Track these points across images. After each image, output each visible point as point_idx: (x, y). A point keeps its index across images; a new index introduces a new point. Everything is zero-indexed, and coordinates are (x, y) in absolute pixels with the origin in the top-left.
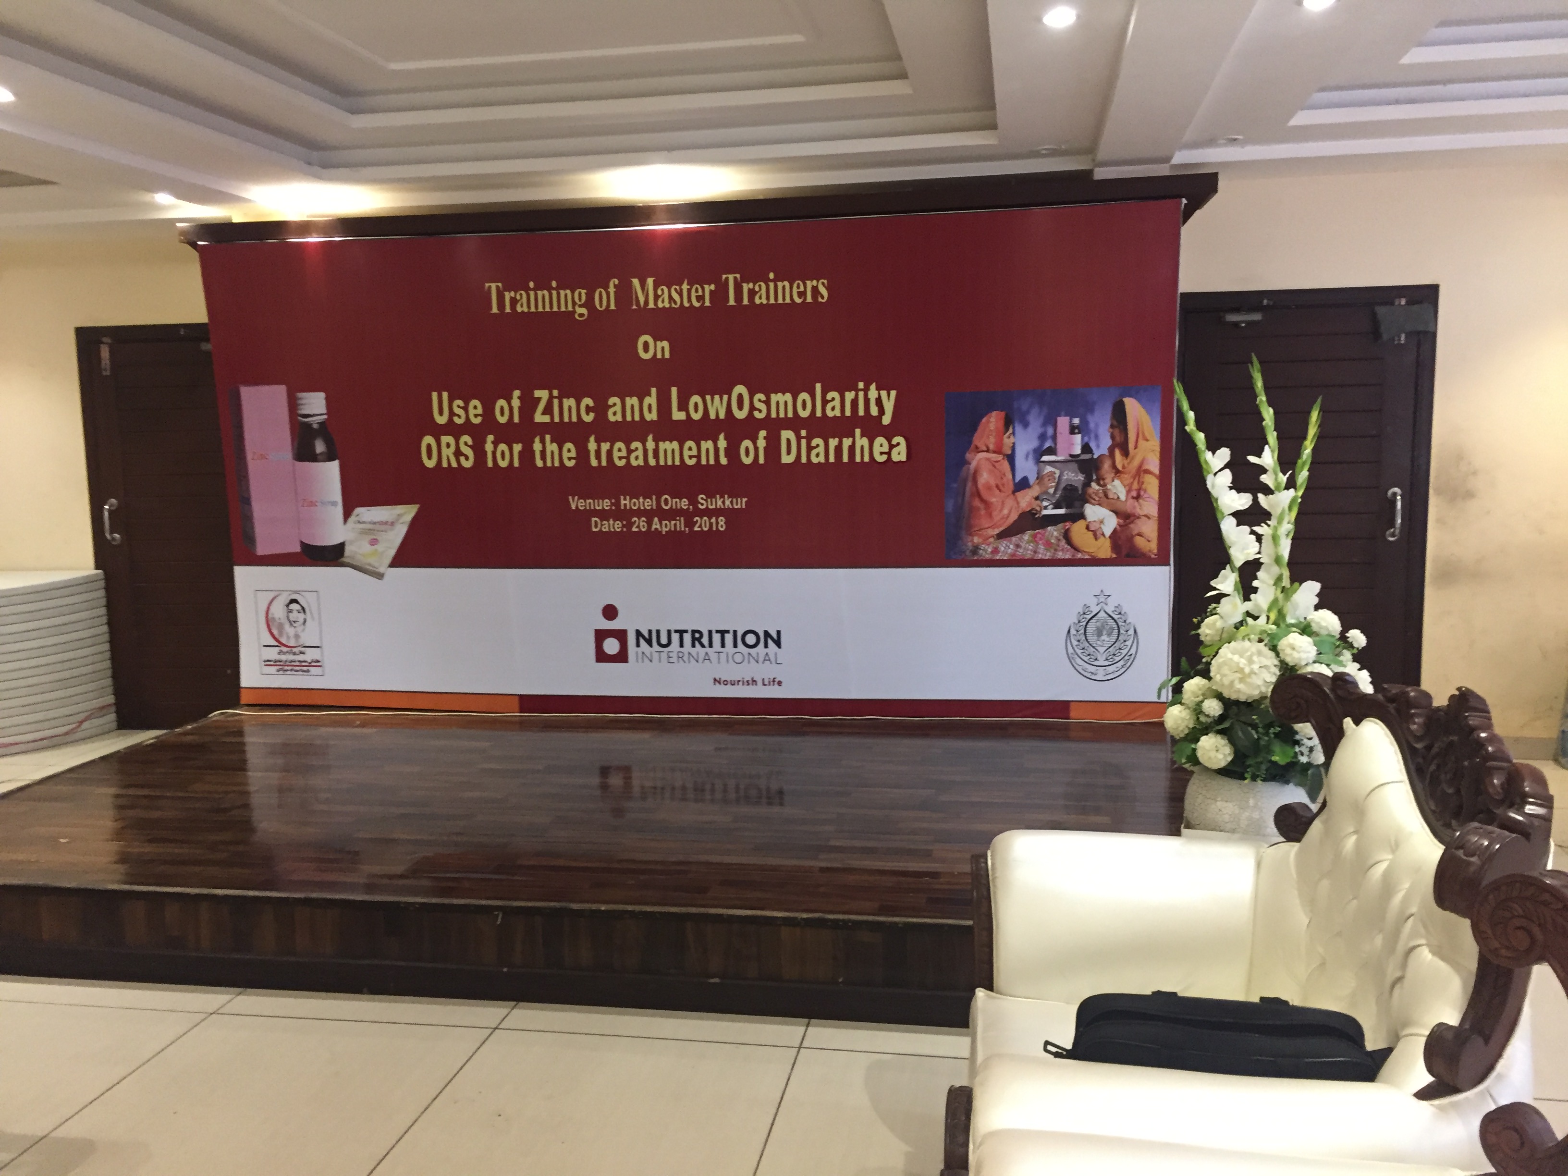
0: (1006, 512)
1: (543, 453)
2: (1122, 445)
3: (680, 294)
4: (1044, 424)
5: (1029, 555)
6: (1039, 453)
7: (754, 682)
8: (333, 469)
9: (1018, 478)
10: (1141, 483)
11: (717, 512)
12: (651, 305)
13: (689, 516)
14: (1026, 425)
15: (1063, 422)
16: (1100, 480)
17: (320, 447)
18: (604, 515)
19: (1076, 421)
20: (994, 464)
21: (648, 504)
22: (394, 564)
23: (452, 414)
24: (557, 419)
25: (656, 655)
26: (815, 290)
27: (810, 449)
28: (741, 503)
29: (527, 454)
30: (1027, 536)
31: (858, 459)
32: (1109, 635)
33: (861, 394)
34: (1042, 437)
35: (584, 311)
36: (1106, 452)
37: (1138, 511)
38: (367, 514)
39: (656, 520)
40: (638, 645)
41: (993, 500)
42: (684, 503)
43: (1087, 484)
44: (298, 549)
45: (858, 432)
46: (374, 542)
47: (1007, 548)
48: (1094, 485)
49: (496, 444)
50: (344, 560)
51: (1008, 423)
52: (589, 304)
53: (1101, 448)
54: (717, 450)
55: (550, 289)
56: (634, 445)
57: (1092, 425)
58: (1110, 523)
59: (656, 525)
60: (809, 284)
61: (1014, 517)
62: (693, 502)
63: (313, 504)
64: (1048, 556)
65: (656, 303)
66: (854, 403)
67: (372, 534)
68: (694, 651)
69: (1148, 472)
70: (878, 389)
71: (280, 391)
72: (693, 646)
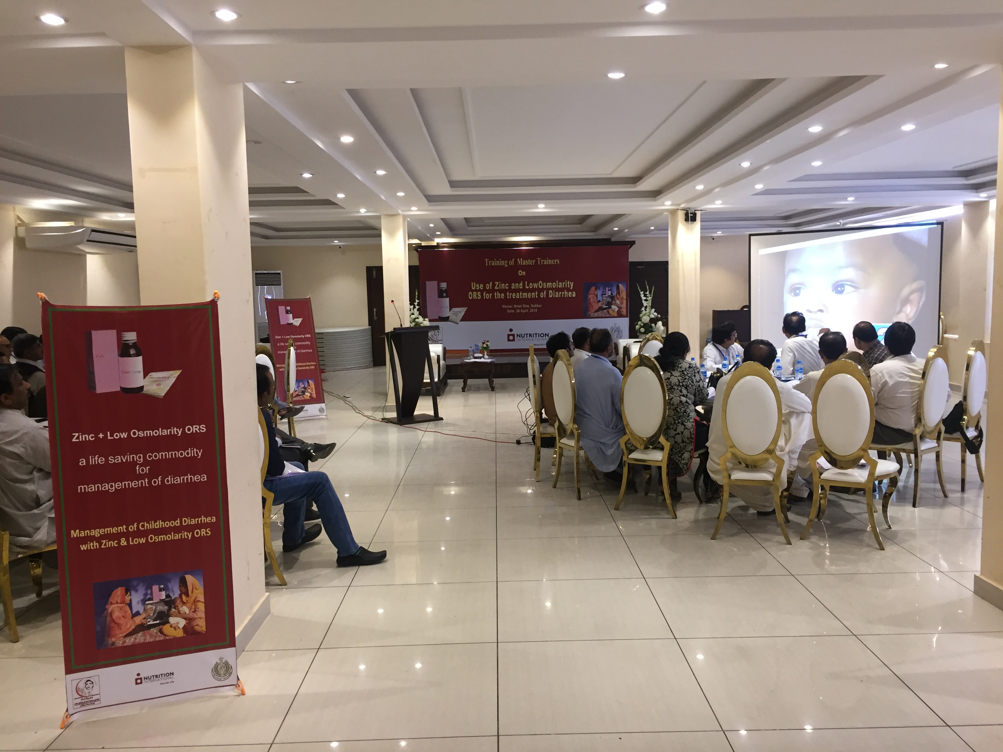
0: (596, 307)
1: (497, 296)
2: (618, 293)
3: (528, 262)
4: (603, 289)
5: (601, 316)
6: (602, 295)
7: (543, 345)
8: (448, 299)
9: (598, 300)
10: (622, 301)
11: (535, 308)
12: (522, 264)
13: (529, 309)
14: (600, 289)
15: (607, 289)
16: (615, 300)
17: (445, 295)
18: (510, 309)
19: (610, 288)
20: (593, 297)
21: (520, 306)
22: (462, 320)
23: (476, 287)
24: (500, 288)
25: (521, 340)
26: (557, 261)
27: (555, 294)
28: (540, 306)
29: (493, 296)
30: (600, 312)
31: (565, 296)
32: (617, 332)
33: (566, 283)
34: (603, 292)
35: (507, 265)
36: (615, 295)
37: (622, 307)
38: (455, 310)
39: (522, 310)
40: (517, 337)
41: (593, 305)
42: (528, 306)
43: (612, 301)
44: (438, 318)
45: (565, 291)
46: (456, 316)
47: (596, 314)
48: (613, 301)
49: (486, 294)
50: (450, 320)
51: (596, 289)
52: (508, 264)
53: (615, 294)
54: (535, 295)
55: (499, 261)
56: (517, 294)
57: (613, 289)
58: (617, 309)
59: (522, 311)
60: (556, 260)
61: (598, 308)
62: (530, 306)
63: (442, 307)
64: (604, 316)
65: (523, 264)
66: (565, 285)
67: (456, 314)
68: (529, 338)
69: (624, 299)
70: (570, 282)
71: (436, 282)
72: (530, 337)
